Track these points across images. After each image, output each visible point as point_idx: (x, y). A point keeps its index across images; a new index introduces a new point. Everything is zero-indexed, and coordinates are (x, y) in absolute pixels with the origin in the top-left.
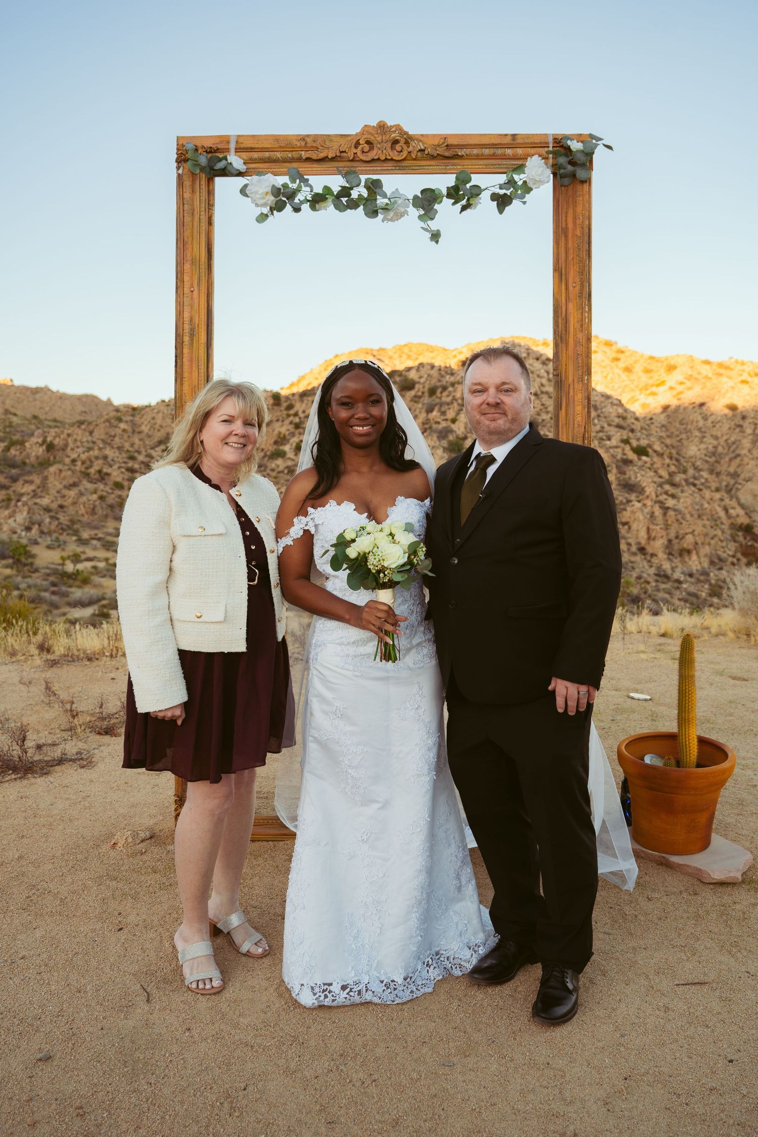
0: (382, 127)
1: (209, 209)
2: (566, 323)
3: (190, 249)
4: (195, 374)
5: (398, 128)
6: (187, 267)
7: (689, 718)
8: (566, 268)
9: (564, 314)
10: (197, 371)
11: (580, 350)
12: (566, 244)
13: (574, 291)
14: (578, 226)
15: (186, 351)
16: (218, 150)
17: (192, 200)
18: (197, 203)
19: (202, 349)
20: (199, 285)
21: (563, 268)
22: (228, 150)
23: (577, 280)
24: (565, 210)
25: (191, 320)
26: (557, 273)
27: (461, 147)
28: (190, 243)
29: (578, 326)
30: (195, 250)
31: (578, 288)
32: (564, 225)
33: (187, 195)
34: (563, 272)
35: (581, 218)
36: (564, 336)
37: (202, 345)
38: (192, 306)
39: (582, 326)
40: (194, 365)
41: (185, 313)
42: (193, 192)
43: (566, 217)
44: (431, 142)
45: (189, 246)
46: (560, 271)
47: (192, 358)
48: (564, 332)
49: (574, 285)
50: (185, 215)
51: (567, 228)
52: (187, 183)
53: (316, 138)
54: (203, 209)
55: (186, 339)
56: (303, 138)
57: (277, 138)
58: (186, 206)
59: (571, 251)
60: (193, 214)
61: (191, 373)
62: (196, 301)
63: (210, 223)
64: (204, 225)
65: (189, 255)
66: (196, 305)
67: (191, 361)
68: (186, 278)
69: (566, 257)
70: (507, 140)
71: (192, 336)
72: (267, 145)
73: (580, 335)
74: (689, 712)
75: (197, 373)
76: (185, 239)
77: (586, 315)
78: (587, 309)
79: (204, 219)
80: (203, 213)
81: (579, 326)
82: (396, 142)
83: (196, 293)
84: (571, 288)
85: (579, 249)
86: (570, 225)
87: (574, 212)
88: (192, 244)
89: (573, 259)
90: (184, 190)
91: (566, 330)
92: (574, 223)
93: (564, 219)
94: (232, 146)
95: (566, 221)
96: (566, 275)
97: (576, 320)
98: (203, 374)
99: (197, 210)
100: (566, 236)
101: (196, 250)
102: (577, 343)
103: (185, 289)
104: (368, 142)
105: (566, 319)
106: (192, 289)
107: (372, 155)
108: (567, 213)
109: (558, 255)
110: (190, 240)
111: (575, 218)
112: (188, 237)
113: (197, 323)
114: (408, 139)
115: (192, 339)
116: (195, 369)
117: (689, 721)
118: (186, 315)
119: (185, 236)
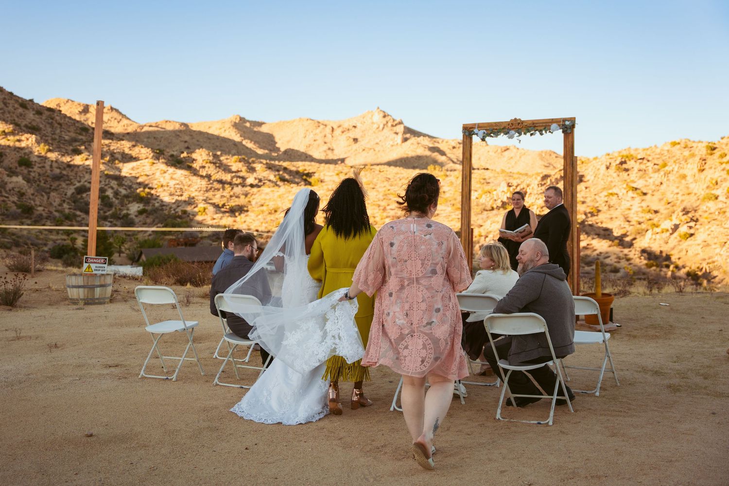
0: (515, 119)
1: (471, 144)
5: (520, 119)
11: (570, 180)
14: (569, 145)
16: (472, 128)
18: (468, 142)
22: (474, 128)
23: (569, 160)
27: (537, 123)
29: (569, 173)
31: (569, 162)
33: (465, 140)
42: (467, 140)
43: (566, 142)
44: (530, 122)
50: (464, 146)
52: (465, 137)
53: (499, 123)
55: (465, 179)
56: (495, 123)
57: (488, 123)
59: (568, 151)
63: (471, 147)
70: (551, 121)
72: (486, 125)
73: (570, 175)
79: (469, 146)
82: (519, 123)
88: (466, 153)
89: (568, 154)
91: (566, 174)
94: (477, 126)
97: (569, 171)
99: (468, 144)
102: (569, 178)
104: (512, 124)
107: (513, 127)
114: (523, 122)
119: (465, 150)
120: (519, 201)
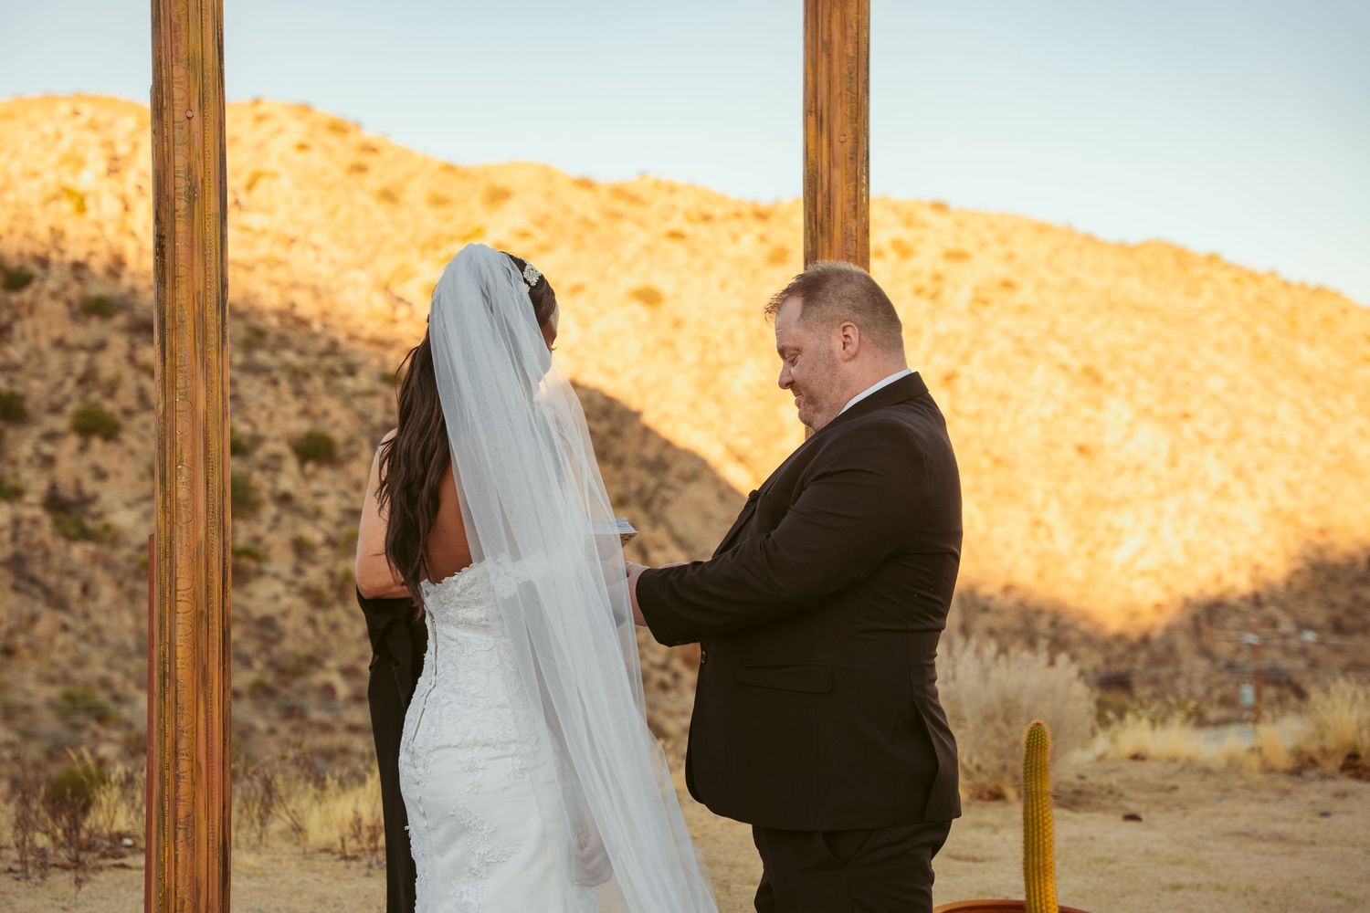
2: (830, 202)
3: (184, 39)
4: (198, 271)
6: (179, 72)
7: (1045, 865)
8: (828, 108)
9: (825, 188)
10: (202, 264)
12: (830, 69)
13: (843, 148)
14: (849, 40)
15: (181, 227)
19: (212, 227)
20: (203, 108)
21: (825, 110)
23: (848, 130)
24: (826, 12)
25: (189, 170)
26: (812, 119)
28: (183, 27)
29: (848, 207)
30: (192, 41)
31: (849, 144)
32: (825, 37)
34: (825, 116)
35: (855, 26)
36: (826, 225)
37: (212, 219)
38: (190, 145)
39: (855, 208)
40: (196, 254)
41: (178, 157)
43: (830, 22)
45: (182, 33)
46: (816, 114)
47: (192, 240)
48: (826, 219)
49: (842, 138)
51: (830, 42)
55: (182, 205)
59: (837, 82)
61: (191, 268)
62: (197, 137)
65: (182, 50)
66: (197, 144)
67: (191, 246)
68: (179, 94)
69: (830, 92)
71: (191, 198)
73: (852, 224)
74: (1044, 855)
75: (202, 269)
76: (174, 19)
77: (864, 190)
78: (864, 181)
81: (851, 209)
83: (196, 123)
84: (836, 144)
85: (851, 78)
86: (836, 37)
87: (844, 15)
88: (189, 30)
89: (841, 94)
91: (829, 215)
92: (844, 35)
93: (826, 24)
95: (829, 29)
96: (829, 122)
97: (845, 198)
98: (213, 272)
100: (829, 56)
101: (194, 41)
102: (847, 236)
103: (177, 113)
105: (829, 196)
106: (190, 114)
108: (830, 15)
109: (816, 87)
110: (183, 22)
111: (844, 26)
112: (179, 18)
113: (200, 176)
115: (191, 207)
116: (198, 260)
117: (1045, 870)
118: (180, 161)
119: (174, 14)
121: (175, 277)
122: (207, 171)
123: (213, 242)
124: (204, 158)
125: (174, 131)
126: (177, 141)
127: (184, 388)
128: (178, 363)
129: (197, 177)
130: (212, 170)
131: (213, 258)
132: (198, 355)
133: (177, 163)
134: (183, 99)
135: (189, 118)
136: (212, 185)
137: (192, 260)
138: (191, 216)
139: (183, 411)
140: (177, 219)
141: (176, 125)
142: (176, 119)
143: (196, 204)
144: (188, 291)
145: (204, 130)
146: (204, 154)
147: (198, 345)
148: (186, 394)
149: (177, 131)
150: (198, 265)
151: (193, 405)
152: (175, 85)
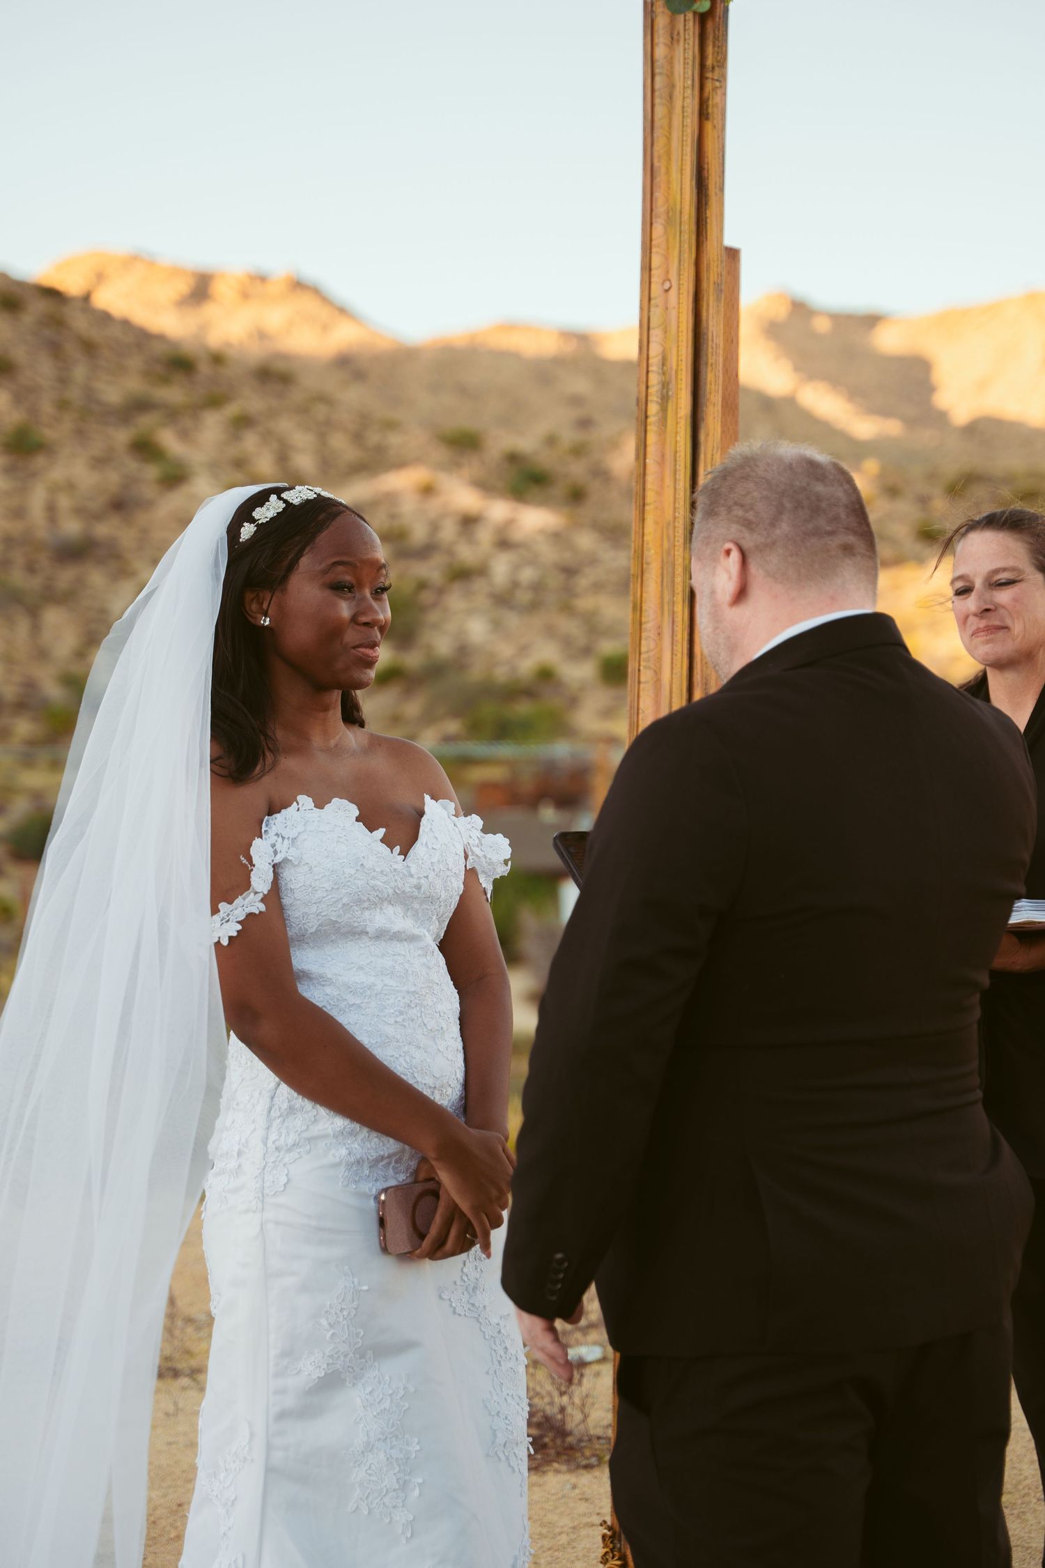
1: (702, 79)
3: (664, 186)
4: (669, 493)
6: (658, 229)
10: (672, 485)
15: (652, 438)
17: (670, 61)
18: (679, 68)
20: (679, 275)
28: (663, 170)
33: (660, 52)
40: (668, 470)
41: (652, 346)
42: (673, 39)
45: (661, 178)
47: (663, 456)
50: (657, 101)
52: (662, 21)
54: (689, 82)
55: (653, 408)
58: (658, 79)
60: (671, 96)
61: (659, 493)
62: (673, 313)
64: (692, 121)
67: (661, 462)
68: (656, 261)
71: (664, 399)
75: (672, 491)
76: (656, 164)
79: (692, 104)
80: (689, 92)
83: (673, 294)
88: (668, 172)
90: (656, 41)
98: (682, 494)
99: (679, 85)
101: (675, 186)
103: (655, 287)
106: (667, 285)
110: (664, 163)
112: (659, 157)
113: (674, 367)
116: (668, 481)
118: (655, 350)
119: (656, 154)
120: (1004, 597)
121: (644, 505)
122: (680, 359)
123: (683, 455)
124: (678, 341)
125: (649, 311)
126: (652, 325)
127: (648, 652)
128: (643, 620)
129: (671, 368)
130: (684, 359)
131: (682, 475)
132: (666, 607)
133: (652, 353)
134: (659, 267)
135: (667, 291)
136: (684, 378)
137: (662, 480)
138: (663, 421)
139: (645, 683)
140: (649, 428)
141: (652, 302)
142: (652, 296)
143: (670, 405)
144: (656, 523)
145: (679, 303)
146: (678, 337)
147: (666, 592)
148: (648, 660)
149: (652, 309)
150: (668, 486)
151: (657, 673)
152: (654, 250)
